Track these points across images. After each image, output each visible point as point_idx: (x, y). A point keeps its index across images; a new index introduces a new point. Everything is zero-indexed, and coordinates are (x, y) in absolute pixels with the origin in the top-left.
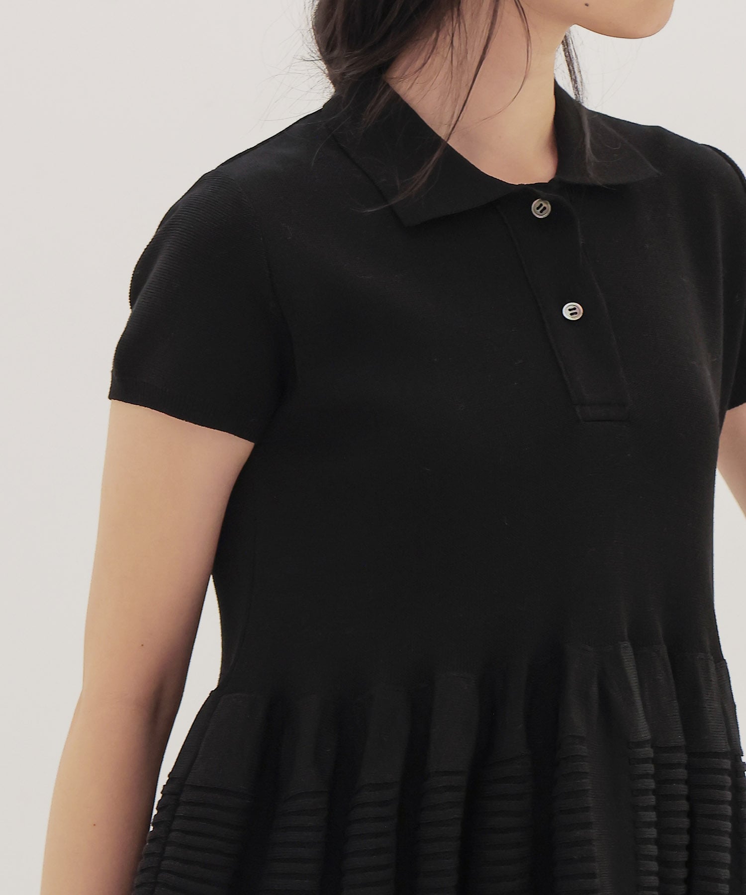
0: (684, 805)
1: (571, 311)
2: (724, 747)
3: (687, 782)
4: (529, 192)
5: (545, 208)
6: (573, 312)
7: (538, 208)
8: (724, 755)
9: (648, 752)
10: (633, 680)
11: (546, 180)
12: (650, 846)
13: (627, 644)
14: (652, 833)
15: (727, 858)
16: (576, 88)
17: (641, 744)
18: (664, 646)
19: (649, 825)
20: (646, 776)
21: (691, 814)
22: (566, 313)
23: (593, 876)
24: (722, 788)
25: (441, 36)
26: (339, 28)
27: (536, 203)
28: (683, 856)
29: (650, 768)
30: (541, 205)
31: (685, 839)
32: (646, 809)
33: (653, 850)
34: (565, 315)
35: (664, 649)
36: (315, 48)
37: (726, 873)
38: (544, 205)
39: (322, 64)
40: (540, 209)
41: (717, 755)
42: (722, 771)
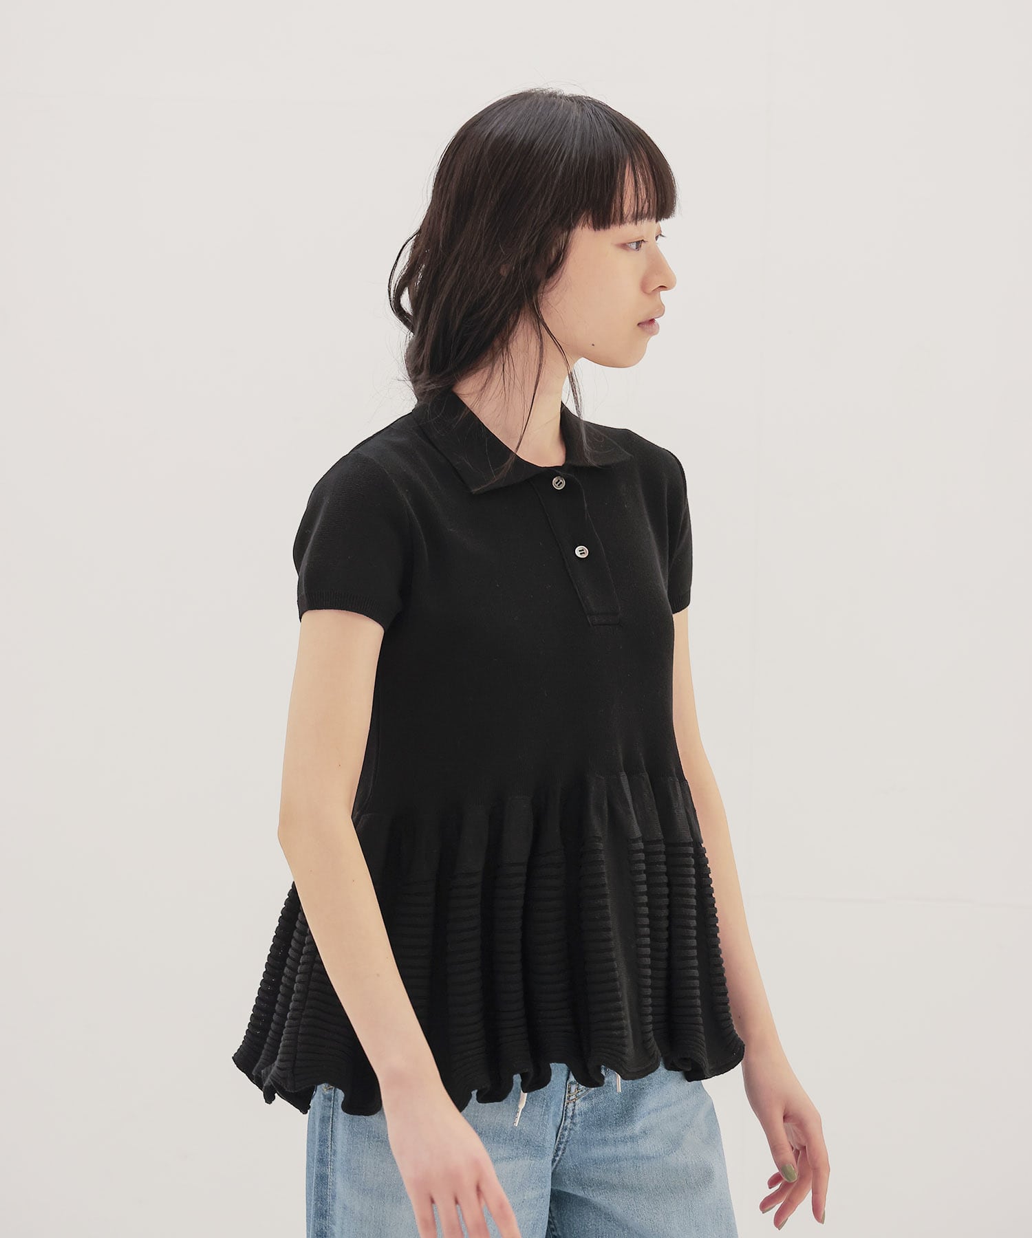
0: (665, 879)
1: (581, 552)
2: (689, 838)
3: (665, 863)
4: (552, 472)
5: (561, 483)
6: (582, 552)
7: (557, 483)
8: (689, 844)
9: (641, 845)
10: (630, 801)
11: (561, 465)
12: (646, 929)
13: (624, 773)
14: (644, 888)
15: (694, 912)
16: (577, 407)
17: (635, 841)
18: (646, 773)
19: (642, 894)
20: (639, 861)
21: (669, 885)
22: (578, 553)
23: (609, 929)
24: (688, 866)
25: (496, 366)
26: (426, 359)
27: (555, 480)
28: (665, 912)
29: (642, 856)
30: (559, 481)
31: (666, 901)
32: (641, 883)
33: (646, 910)
34: (576, 553)
35: (646, 776)
36: (406, 372)
37: (694, 923)
38: (561, 481)
39: (410, 383)
40: (558, 484)
41: (685, 844)
42: (687, 855)
